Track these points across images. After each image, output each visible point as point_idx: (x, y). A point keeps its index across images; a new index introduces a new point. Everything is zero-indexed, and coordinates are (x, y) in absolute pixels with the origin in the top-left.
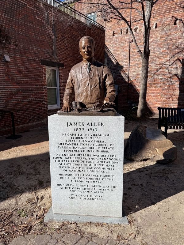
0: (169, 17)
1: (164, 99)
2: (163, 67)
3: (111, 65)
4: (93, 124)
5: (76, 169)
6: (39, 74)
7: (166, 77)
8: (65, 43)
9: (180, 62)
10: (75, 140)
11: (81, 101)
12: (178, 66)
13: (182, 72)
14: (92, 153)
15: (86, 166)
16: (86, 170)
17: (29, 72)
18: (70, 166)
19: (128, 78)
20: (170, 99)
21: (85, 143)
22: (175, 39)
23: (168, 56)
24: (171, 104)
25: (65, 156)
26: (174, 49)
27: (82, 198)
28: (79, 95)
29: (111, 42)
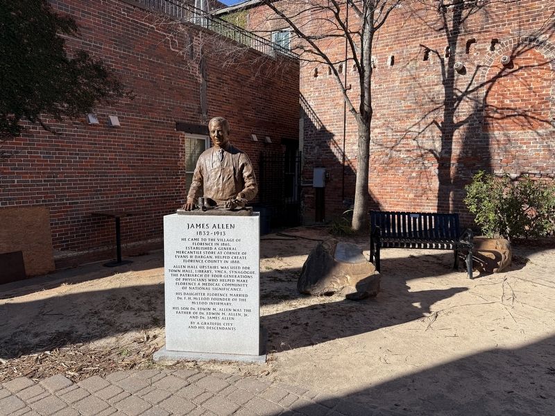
0: (415, 47)
1: (411, 196)
2: (407, 136)
3: (312, 131)
4: (221, 226)
5: (199, 286)
6: (171, 148)
7: (413, 155)
8: (224, 91)
9: (439, 126)
10: (198, 246)
11: (210, 197)
12: (435, 134)
13: (442, 146)
14: (219, 265)
15: (211, 282)
16: (211, 287)
17: (153, 144)
18: (190, 282)
19: (344, 155)
20: (422, 196)
21: (211, 251)
22: (427, 86)
23: (416, 116)
24: (424, 206)
25: (184, 269)
26: (426, 104)
27: (206, 326)
28: (208, 189)
29: (312, 89)
